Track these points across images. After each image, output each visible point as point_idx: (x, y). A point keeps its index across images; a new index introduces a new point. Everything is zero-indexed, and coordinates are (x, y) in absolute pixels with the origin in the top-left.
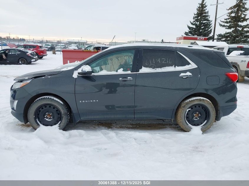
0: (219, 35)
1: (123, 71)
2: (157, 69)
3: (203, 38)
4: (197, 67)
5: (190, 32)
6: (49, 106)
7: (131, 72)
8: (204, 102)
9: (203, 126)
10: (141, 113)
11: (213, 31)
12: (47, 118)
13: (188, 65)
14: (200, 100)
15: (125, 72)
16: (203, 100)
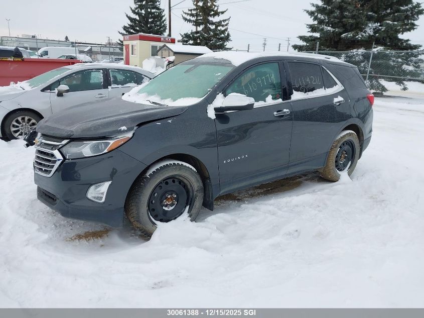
0: (185, 34)
2: (309, 93)
3: (170, 40)
4: (343, 88)
5: (132, 27)
6: (172, 180)
7: (283, 100)
11: (168, 27)
12: (166, 206)
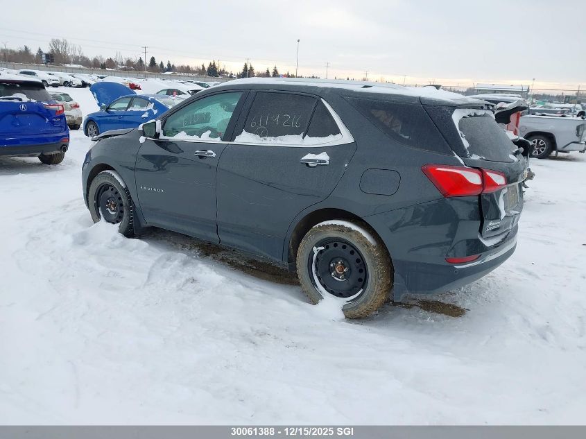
1: (210, 136)
2: (268, 138)
4: (352, 140)
7: (222, 140)
8: (351, 236)
9: (351, 301)
10: (228, 232)
12: (110, 208)
13: (335, 134)
14: (342, 229)
15: (213, 139)
16: (350, 230)
